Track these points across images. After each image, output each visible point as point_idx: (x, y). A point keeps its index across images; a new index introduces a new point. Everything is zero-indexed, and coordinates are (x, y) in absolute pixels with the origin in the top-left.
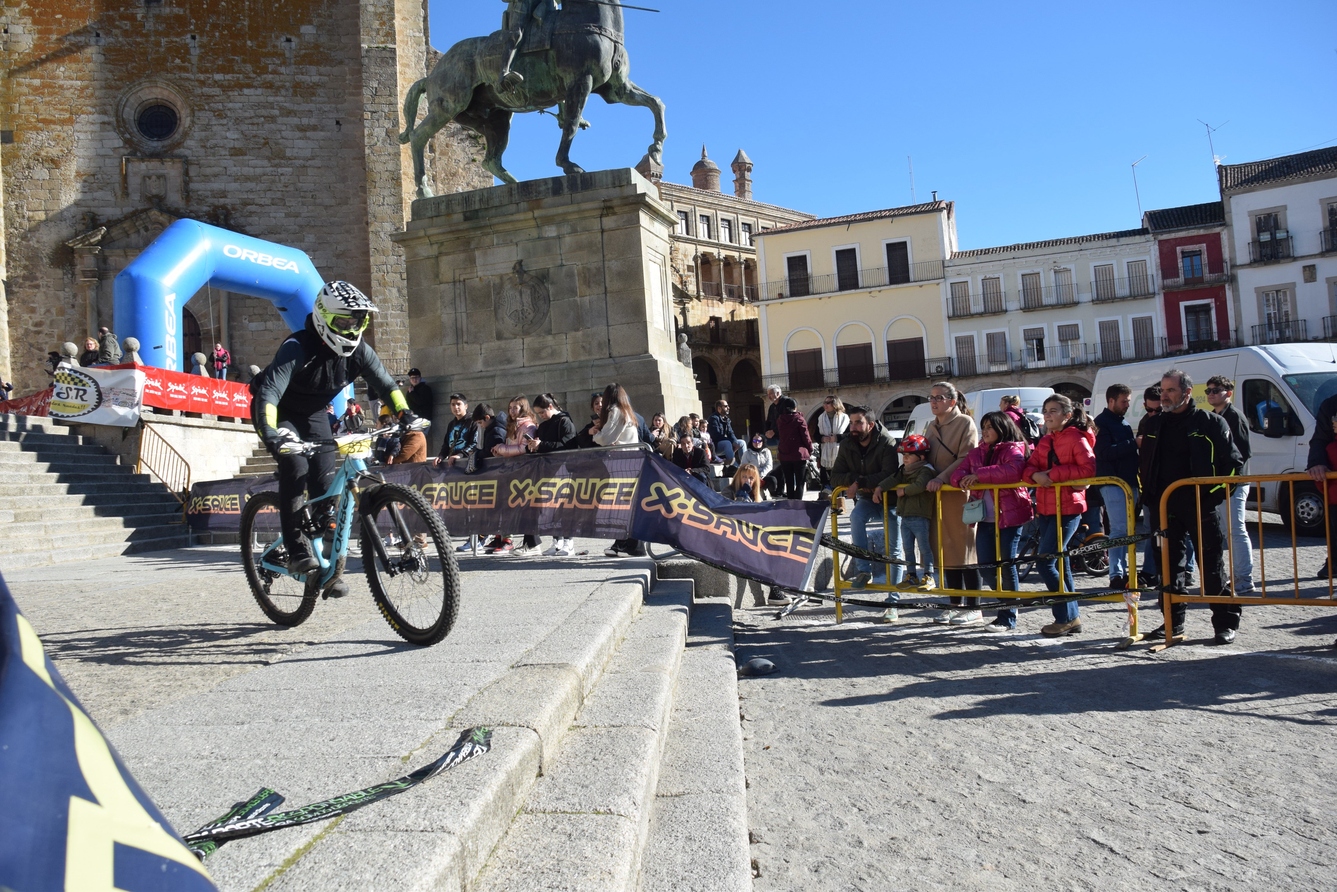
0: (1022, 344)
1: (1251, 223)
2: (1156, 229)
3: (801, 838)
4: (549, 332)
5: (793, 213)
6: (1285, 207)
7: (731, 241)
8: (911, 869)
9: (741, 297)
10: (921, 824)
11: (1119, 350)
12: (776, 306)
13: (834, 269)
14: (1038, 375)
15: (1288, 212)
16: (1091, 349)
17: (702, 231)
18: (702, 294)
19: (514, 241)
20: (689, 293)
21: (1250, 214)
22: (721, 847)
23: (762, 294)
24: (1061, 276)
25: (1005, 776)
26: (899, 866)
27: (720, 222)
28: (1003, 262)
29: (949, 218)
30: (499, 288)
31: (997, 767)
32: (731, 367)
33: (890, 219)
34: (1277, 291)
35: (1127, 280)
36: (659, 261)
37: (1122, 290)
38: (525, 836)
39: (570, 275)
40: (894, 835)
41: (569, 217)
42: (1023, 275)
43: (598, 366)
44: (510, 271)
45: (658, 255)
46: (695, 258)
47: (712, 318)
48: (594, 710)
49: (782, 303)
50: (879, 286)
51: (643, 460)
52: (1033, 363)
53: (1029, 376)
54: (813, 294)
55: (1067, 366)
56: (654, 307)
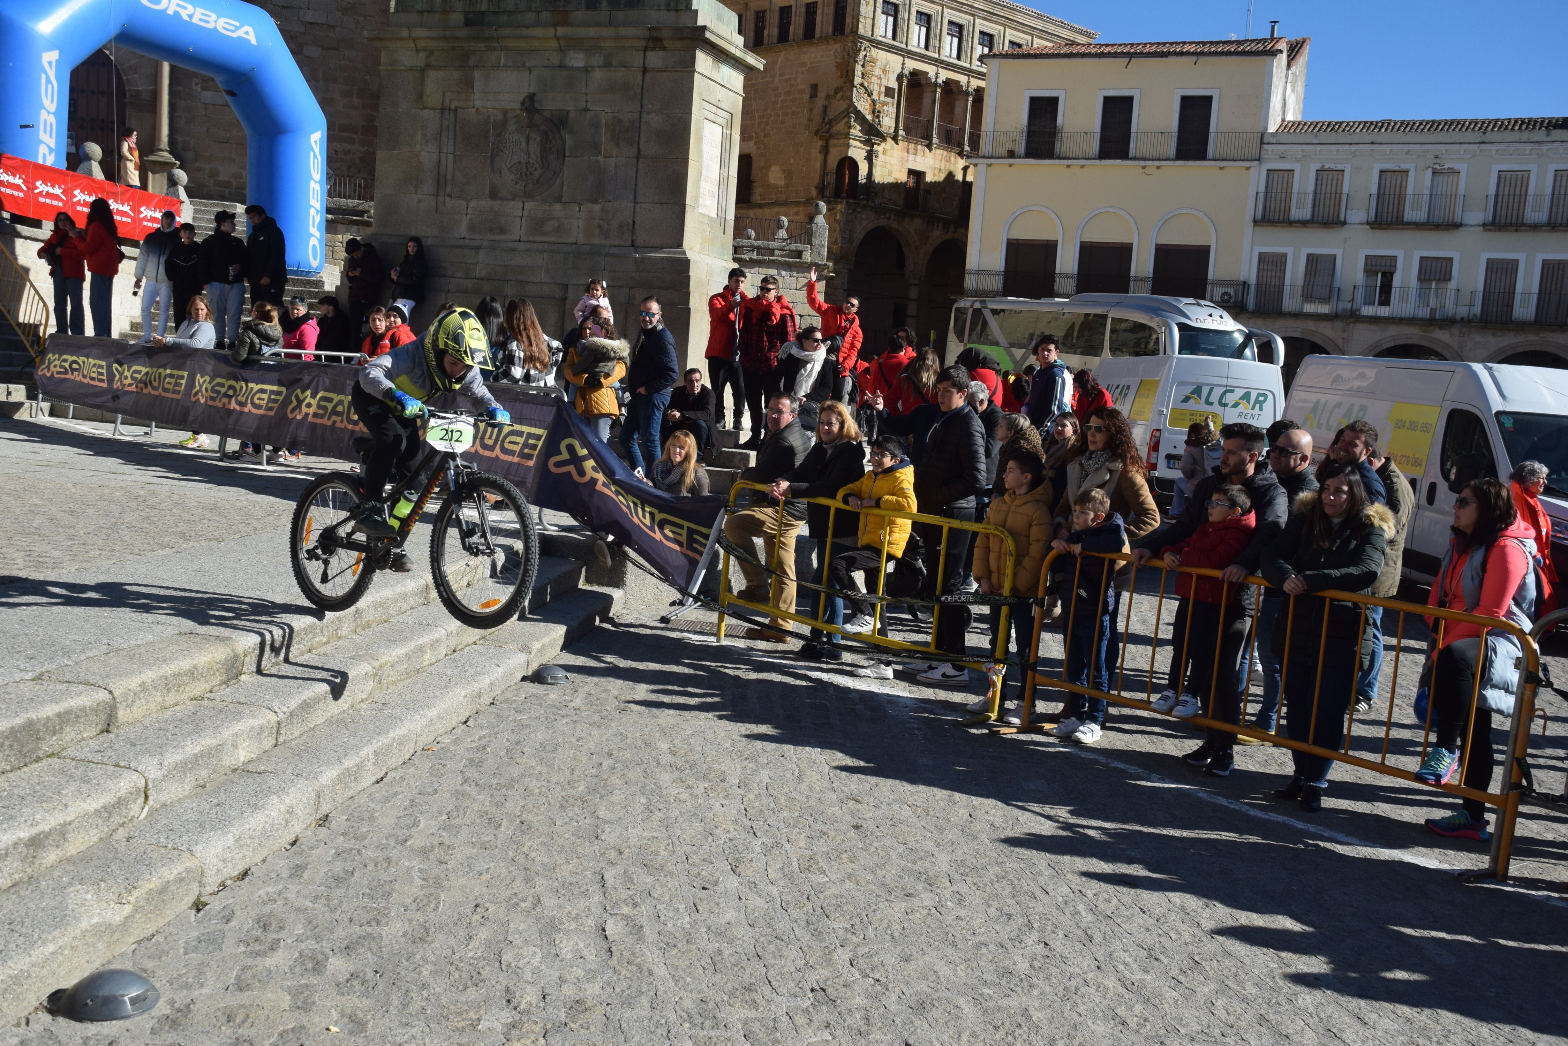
0: (1359, 276)
4: (558, 199)
7: (959, 57)
9: (960, 145)
11: (1510, 306)
12: (1002, 169)
13: (1097, 123)
14: (1374, 327)
16: (1465, 300)
17: (916, 36)
18: (901, 132)
19: (528, 65)
20: (883, 130)
23: (985, 146)
24: (1443, 180)
27: (946, 26)
28: (1354, 147)
29: (1289, 66)
30: (500, 128)
32: (928, 249)
33: (1194, 59)
35: (1548, 199)
36: (722, 121)
37: (1537, 212)
39: (595, 125)
41: (603, 44)
42: (1382, 172)
43: (613, 255)
44: (517, 106)
45: (720, 112)
46: (900, 78)
47: (911, 172)
49: (1010, 166)
50: (1159, 159)
51: (555, 409)
52: (1371, 308)
53: (1360, 326)
54: (1059, 158)
55: (1422, 319)
56: (703, 184)
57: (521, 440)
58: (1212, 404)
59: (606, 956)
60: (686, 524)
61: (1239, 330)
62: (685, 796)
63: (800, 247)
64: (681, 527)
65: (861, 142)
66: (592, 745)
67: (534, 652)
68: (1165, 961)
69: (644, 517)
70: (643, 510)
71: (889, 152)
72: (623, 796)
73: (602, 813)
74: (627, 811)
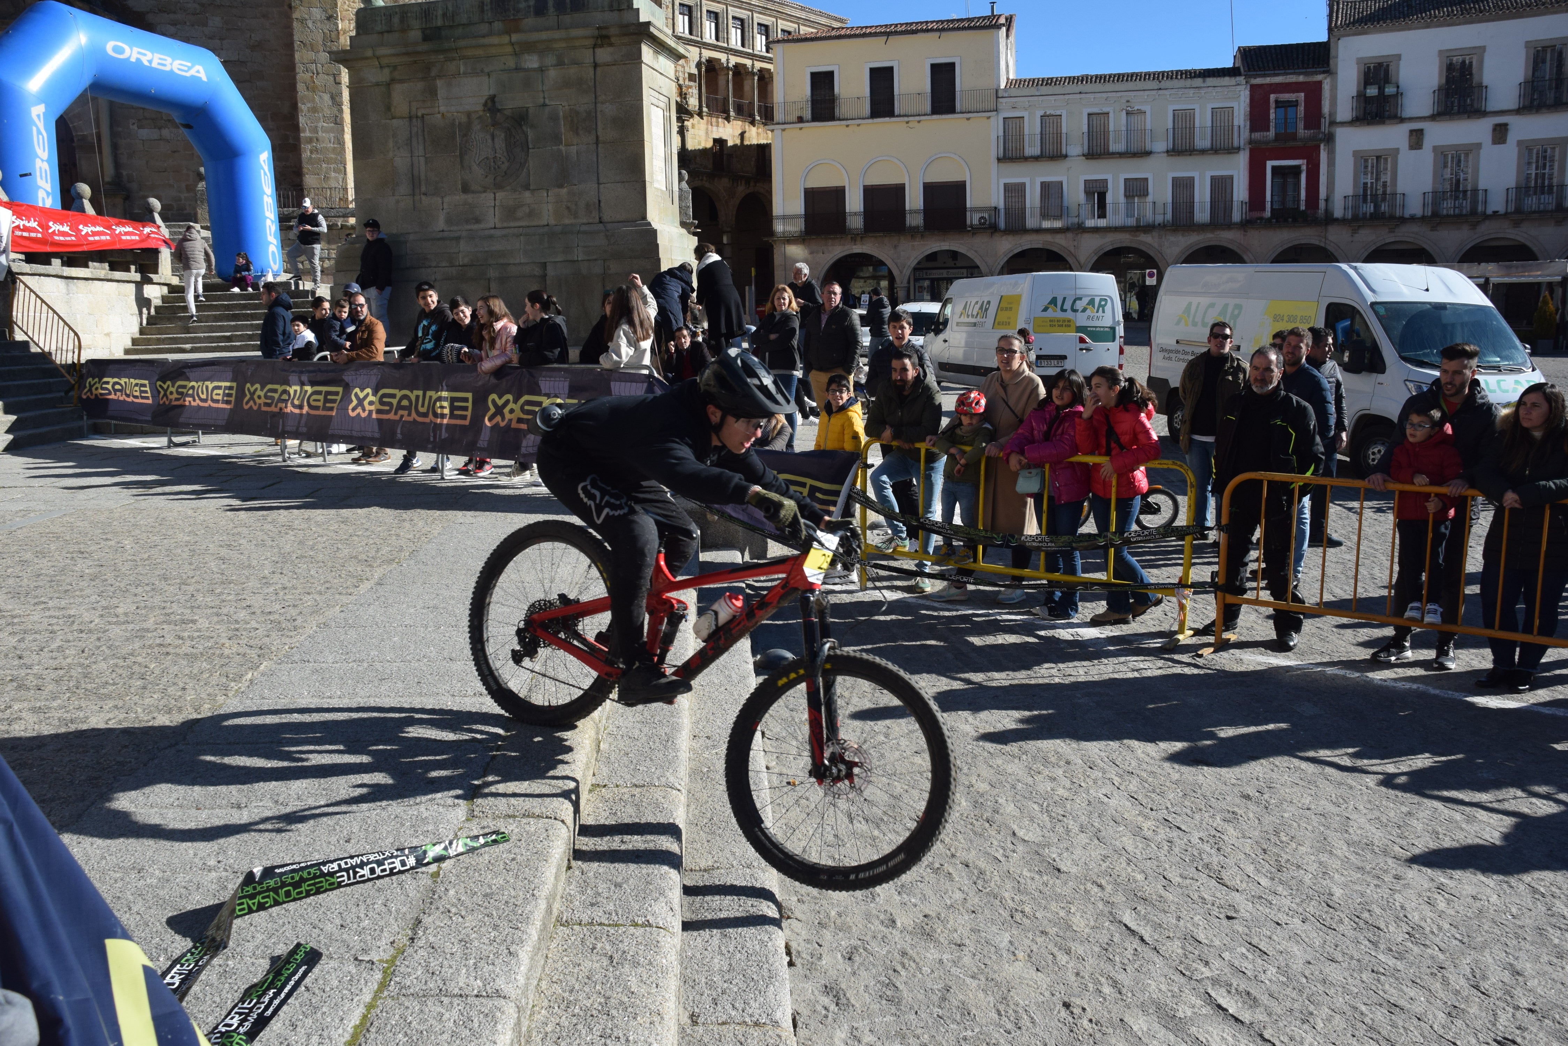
0: (1082, 197)
1: (1358, 72)
2: (1249, 70)
3: (833, 913)
4: (527, 187)
5: (821, 14)
6: (1399, 57)
7: (743, 45)
8: (945, 957)
9: (752, 116)
10: (954, 896)
11: (1192, 212)
12: (793, 131)
13: (866, 91)
14: (1097, 236)
15: (1401, 63)
16: (1160, 209)
17: (708, 30)
18: (705, 109)
19: (486, 70)
20: (690, 108)
21: (1359, 61)
22: (757, 947)
23: (778, 116)
24: (1134, 119)
25: (1040, 833)
26: (932, 954)
27: (731, 21)
28: (1067, 97)
29: (1007, 36)
30: (466, 129)
31: (1032, 820)
32: (736, 202)
33: (937, 34)
34: (1378, 158)
35: (1209, 130)
36: (662, 105)
37: (1202, 141)
38: (565, 959)
39: (554, 118)
40: (927, 912)
41: (555, 46)
42: (1089, 114)
43: (585, 233)
44: (480, 108)
45: (662, 98)
46: (699, 65)
47: (715, 140)
48: (613, 759)
49: (801, 129)
50: (919, 115)
52: (1093, 221)
53: (1086, 236)
54: (839, 120)
55: (1131, 227)
56: (655, 162)
58: (1065, 310)
60: (809, 482)
71: (696, 126)
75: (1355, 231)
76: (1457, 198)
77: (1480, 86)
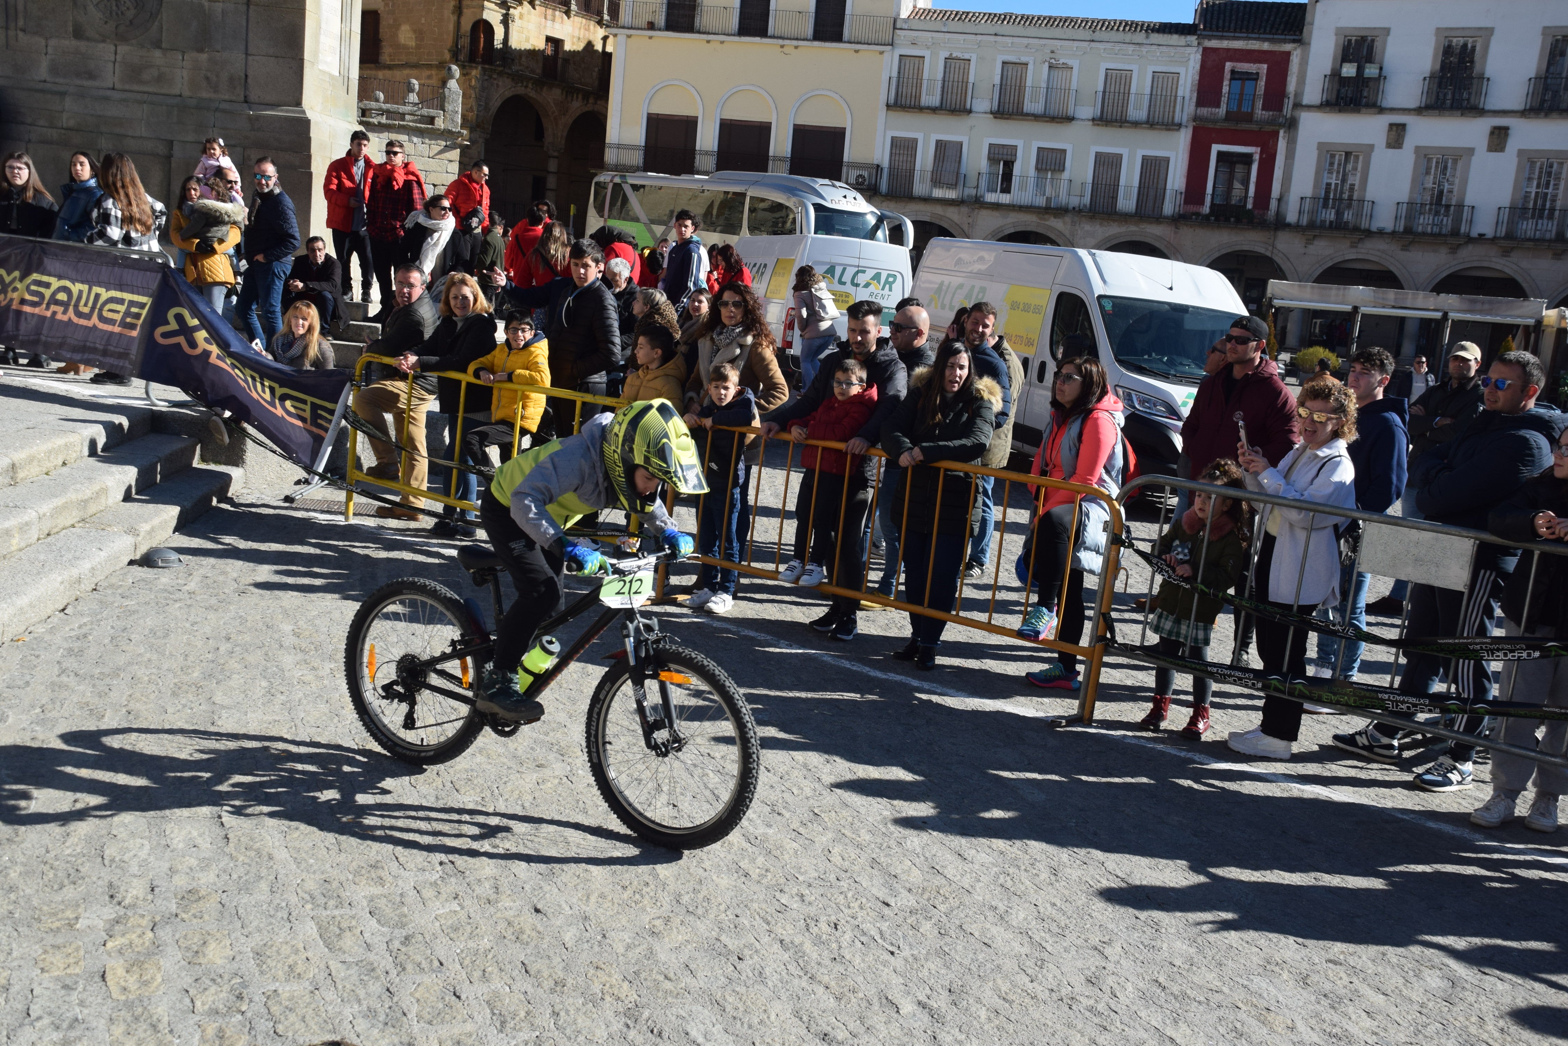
0: (983, 164)
1: (1336, 45)
2: (1207, 29)
4: (157, 45)
6: (1388, 31)
9: (600, 13)
11: (1114, 198)
12: (641, 39)
14: (996, 214)
15: (1390, 39)
16: (1076, 190)
21: (1340, 31)
23: (625, 16)
24: (1058, 74)
28: (979, 37)
32: (568, 120)
34: (1348, 154)
35: (1147, 98)
37: (1137, 111)
42: (1004, 63)
43: (223, 111)
47: (549, 39)
49: (650, 38)
50: (797, 39)
51: (159, 276)
52: (994, 195)
53: (984, 213)
54: (699, 32)
55: (1039, 208)
56: (323, 39)
57: (122, 308)
58: (844, 283)
59: (222, 843)
60: (309, 399)
61: (872, 212)
62: (309, 677)
63: (432, 112)
64: (304, 402)
65: (496, 4)
66: (208, 630)
67: (142, 534)
68: (787, 815)
69: (264, 391)
70: (263, 385)
71: (526, 17)
72: (242, 681)
73: (218, 698)
74: (246, 696)
75: (1309, 242)
76: (1437, 213)
77: (1481, 77)
